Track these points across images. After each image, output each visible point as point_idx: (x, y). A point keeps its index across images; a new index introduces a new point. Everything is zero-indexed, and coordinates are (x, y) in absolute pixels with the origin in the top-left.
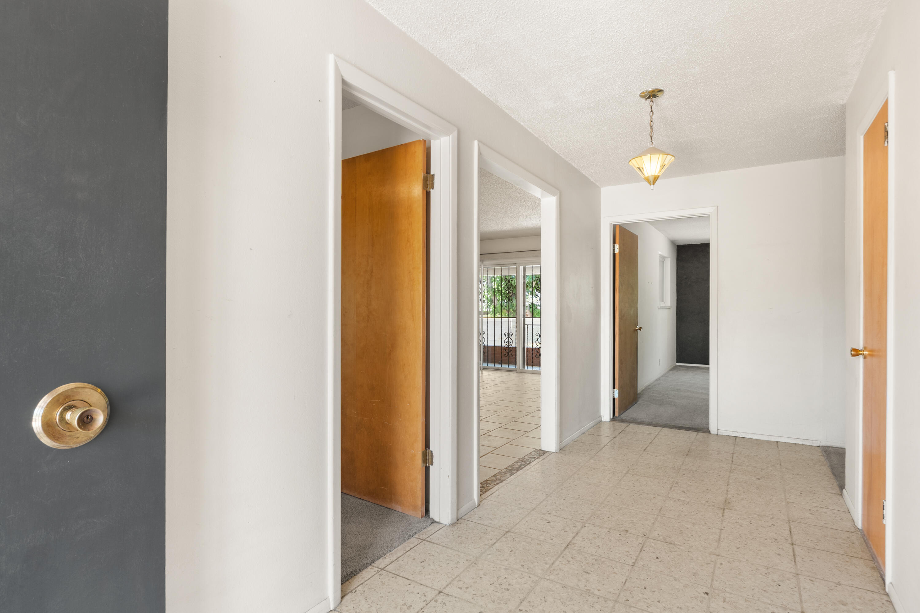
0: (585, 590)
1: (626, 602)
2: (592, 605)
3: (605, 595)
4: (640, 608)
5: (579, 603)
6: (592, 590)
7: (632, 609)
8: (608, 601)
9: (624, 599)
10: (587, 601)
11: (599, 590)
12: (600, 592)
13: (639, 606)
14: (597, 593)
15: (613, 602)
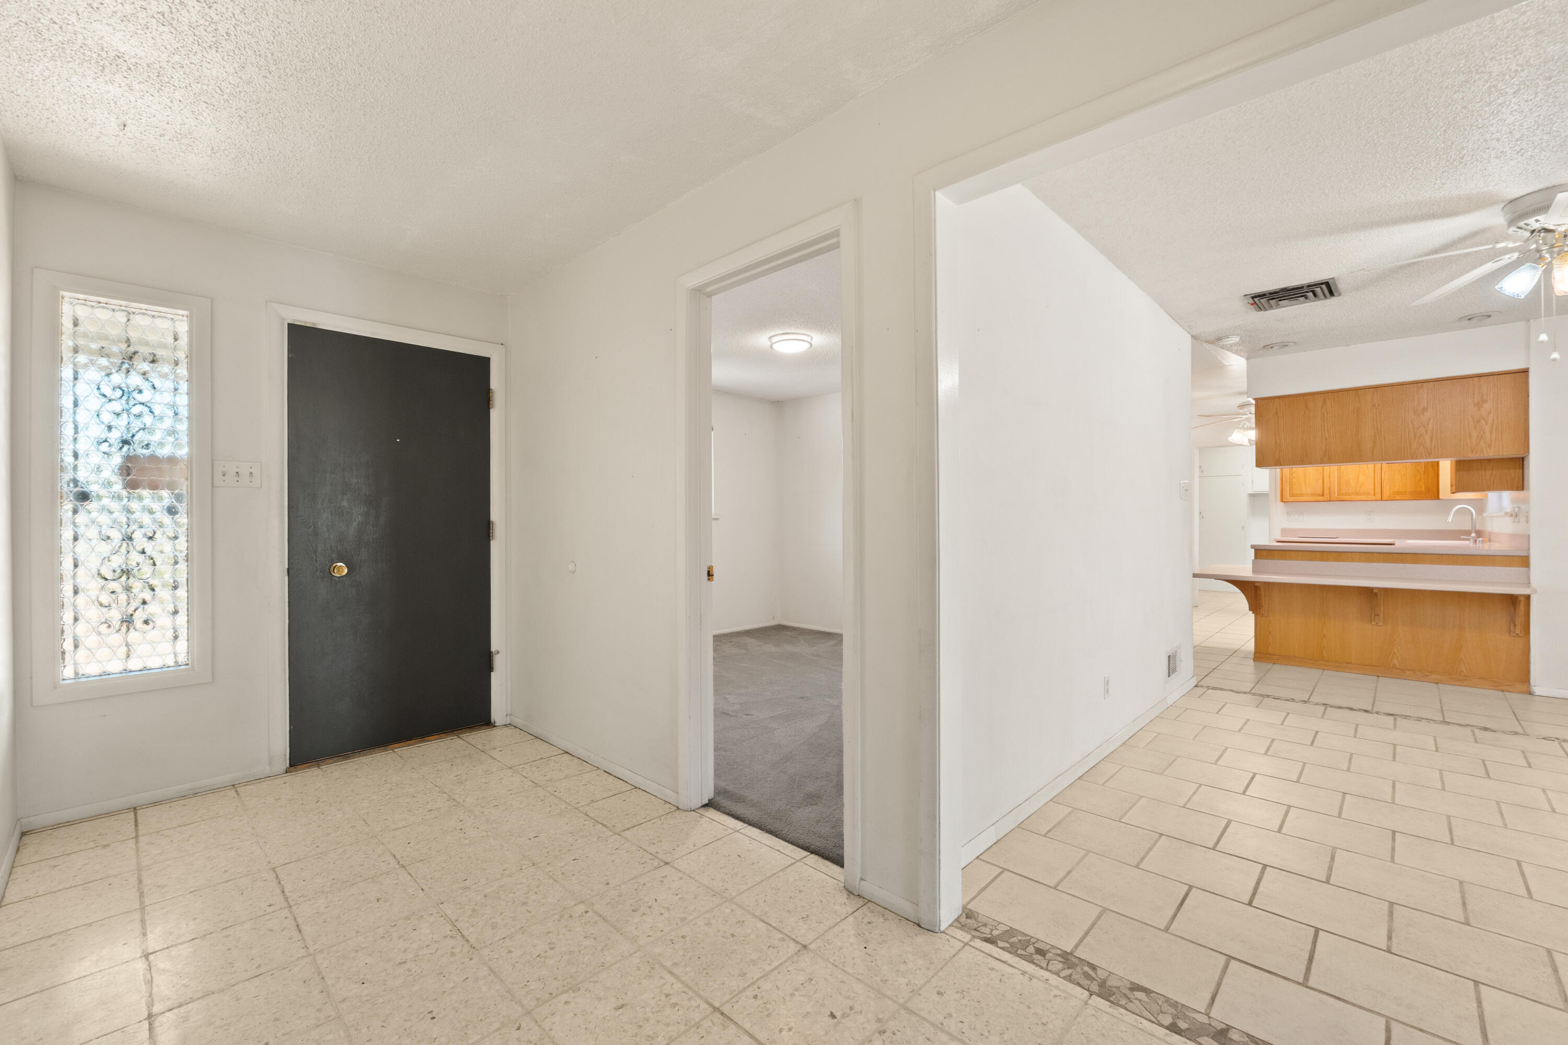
0: (579, 986)
1: (517, 1025)
2: (542, 980)
3: (550, 1005)
4: (492, 1036)
5: (558, 969)
6: (574, 995)
7: (497, 1025)
8: (536, 1003)
9: (523, 1025)
10: (556, 979)
11: (567, 1003)
12: (563, 1002)
13: (495, 1037)
14: (564, 997)
15: (530, 1008)
